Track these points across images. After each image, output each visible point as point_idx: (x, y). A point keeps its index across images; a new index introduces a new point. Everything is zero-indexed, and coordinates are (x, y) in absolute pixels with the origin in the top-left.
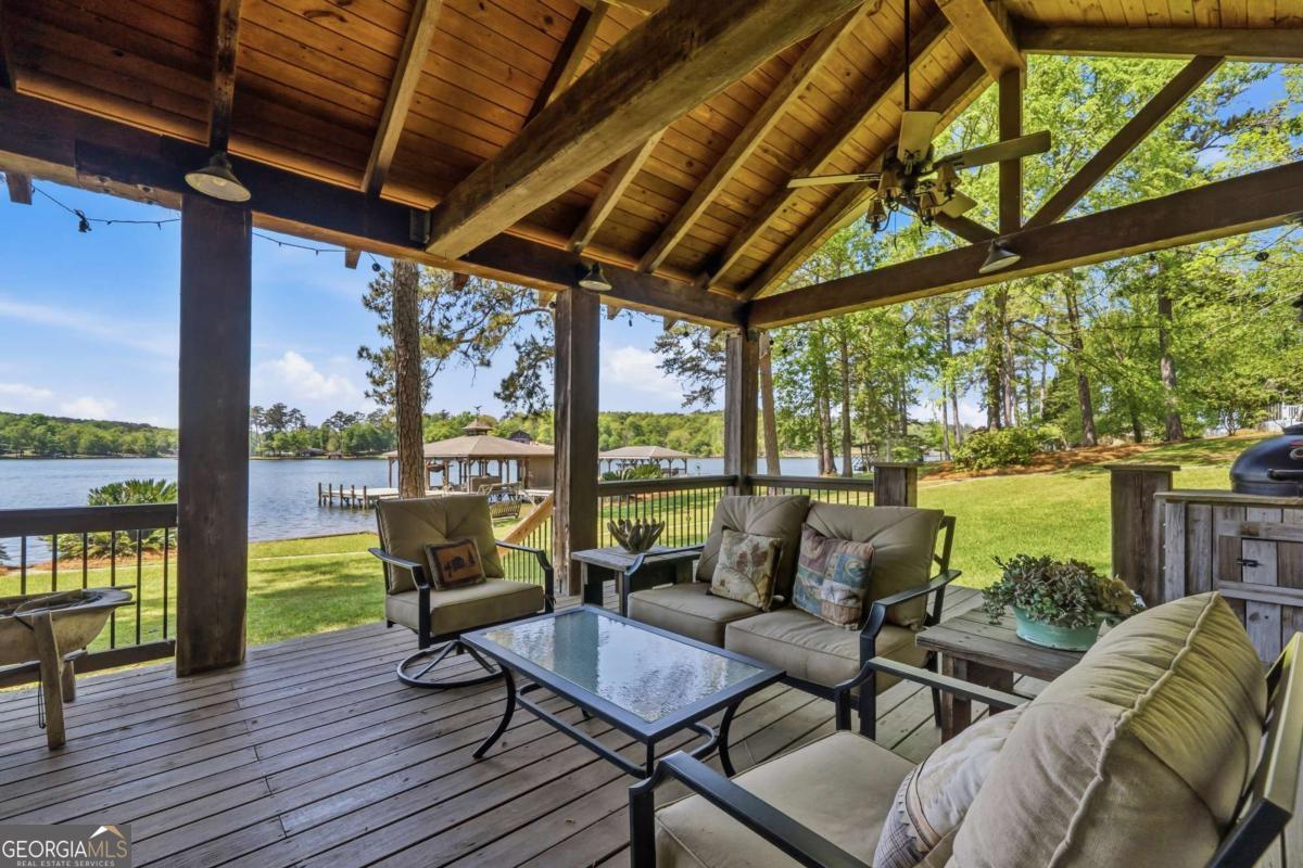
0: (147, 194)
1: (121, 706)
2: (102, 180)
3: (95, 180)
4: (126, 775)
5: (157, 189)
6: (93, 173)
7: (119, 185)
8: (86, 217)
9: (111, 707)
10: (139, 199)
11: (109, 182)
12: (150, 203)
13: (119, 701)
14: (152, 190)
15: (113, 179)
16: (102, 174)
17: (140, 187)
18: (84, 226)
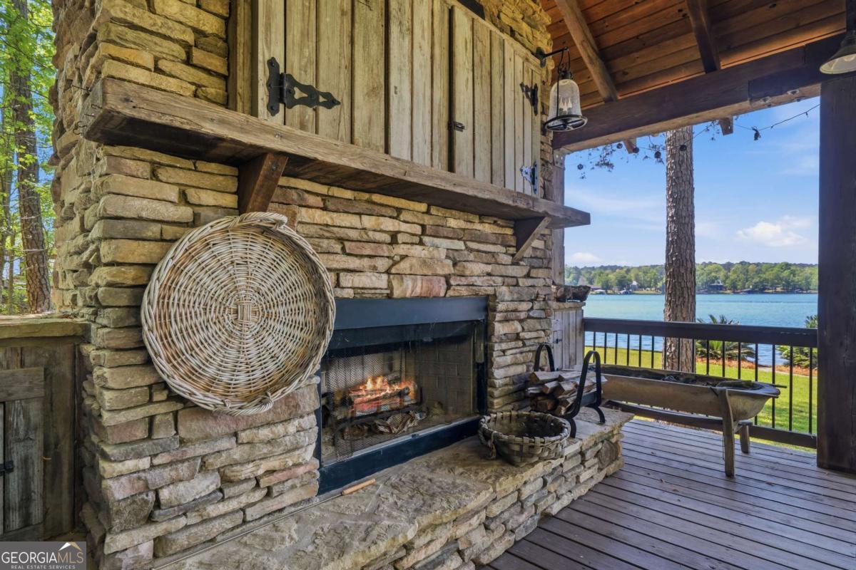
0: (796, 95)
1: (772, 468)
2: (765, 100)
3: (761, 102)
4: (759, 512)
5: (801, 89)
6: (758, 99)
7: (776, 99)
8: (758, 129)
9: (767, 467)
10: (791, 101)
11: (769, 100)
12: (799, 100)
13: (772, 465)
14: (798, 91)
15: (771, 96)
16: (764, 97)
17: (789, 93)
18: (757, 136)
